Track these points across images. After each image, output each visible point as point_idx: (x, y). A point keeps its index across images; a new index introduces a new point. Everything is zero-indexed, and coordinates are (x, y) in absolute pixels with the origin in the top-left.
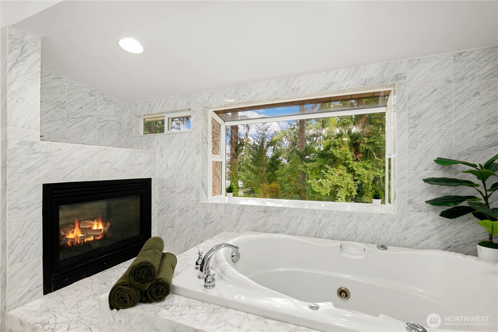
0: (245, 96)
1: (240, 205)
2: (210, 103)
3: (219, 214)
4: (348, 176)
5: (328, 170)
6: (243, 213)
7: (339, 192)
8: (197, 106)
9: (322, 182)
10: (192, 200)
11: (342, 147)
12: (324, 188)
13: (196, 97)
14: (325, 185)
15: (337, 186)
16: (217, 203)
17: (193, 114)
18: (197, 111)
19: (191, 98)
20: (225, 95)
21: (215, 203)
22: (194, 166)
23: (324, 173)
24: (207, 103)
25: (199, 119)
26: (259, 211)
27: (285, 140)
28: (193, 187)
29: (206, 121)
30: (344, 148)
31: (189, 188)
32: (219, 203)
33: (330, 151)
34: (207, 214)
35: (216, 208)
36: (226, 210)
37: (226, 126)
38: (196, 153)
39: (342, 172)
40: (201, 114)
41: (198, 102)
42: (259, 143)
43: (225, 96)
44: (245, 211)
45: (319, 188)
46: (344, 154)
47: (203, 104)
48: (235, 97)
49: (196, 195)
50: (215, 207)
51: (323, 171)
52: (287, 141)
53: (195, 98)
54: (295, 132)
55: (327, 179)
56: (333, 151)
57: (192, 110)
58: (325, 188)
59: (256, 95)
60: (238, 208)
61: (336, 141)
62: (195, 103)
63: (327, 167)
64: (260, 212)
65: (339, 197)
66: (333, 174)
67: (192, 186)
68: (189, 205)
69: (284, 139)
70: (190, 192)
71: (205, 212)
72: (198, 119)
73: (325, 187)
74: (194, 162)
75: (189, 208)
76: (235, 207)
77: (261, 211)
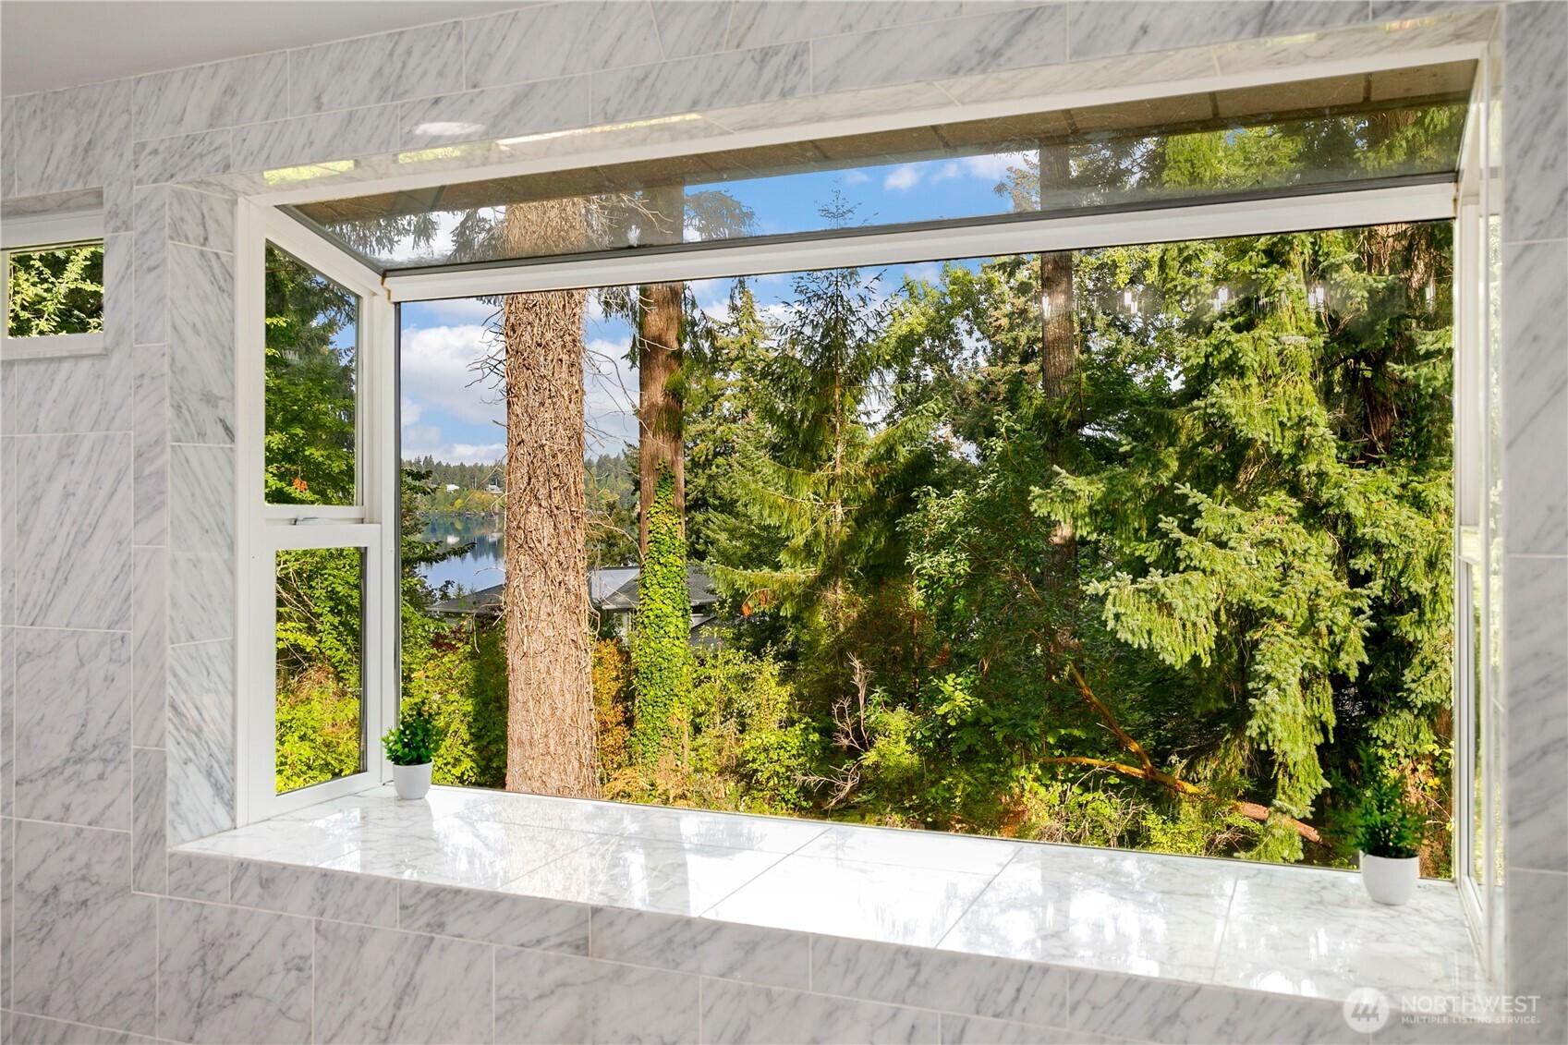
0: (442, 105)
1: (418, 888)
2: (218, 157)
3: (284, 945)
4: (1313, 552)
5: (1198, 514)
6: (435, 947)
7: (1262, 646)
8: (141, 172)
9: (1163, 589)
10: (115, 837)
11: (1278, 377)
12: (1178, 625)
13: (134, 109)
14: (1181, 605)
15: (1248, 617)
16: (270, 866)
17: (116, 230)
18: (139, 206)
19: (100, 116)
20: (318, 99)
21: (260, 866)
22: (123, 594)
23: (1177, 534)
24: (201, 156)
25: (151, 263)
26: (539, 942)
27: (970, 333)
28: (120, 745)
29: (213, 280)
30: (1289, 388)
31: (95, 747)
32: (285, 867)
33: (1213, 405)
34: (209, 939)
35: (261, 897)
36: (326, 919)
37: (398, 304)
38: (137, 507)
39: (1277, 527)
40: (167, 232)
41: (144, 145)
42: (808, 349)
43: (319, 108)
44: (449, 929)
45: (1147, 626)
46: (1289, 419)
47: (176, 157)
48: (381, 114)
49: (136, 799)
50: (257, 890)
51: (1169, 524)
52: (977, 334)
53: (125, 118)
54: (1022, 283)
55: (1196, 569)
56: (1229, 401)
57: (107, 207)
58: (1184, 626)
59: (515, 104)
60: (404, 907)
61: (1245, 345)
62: (129, 155)
63: (1191, 502)
64: (546, 945)
65: (1269, 678)
66: (1224, 538)
67: (111, 732)
68: (97, 869)
69: (961, 325)
70: (101, 777)
71: (197, 921)
72: (150, 270)
73: (1185, 616)
74: (126, 568)
75: (96, 888)
76: (384, 901)
77: (558, 940)
